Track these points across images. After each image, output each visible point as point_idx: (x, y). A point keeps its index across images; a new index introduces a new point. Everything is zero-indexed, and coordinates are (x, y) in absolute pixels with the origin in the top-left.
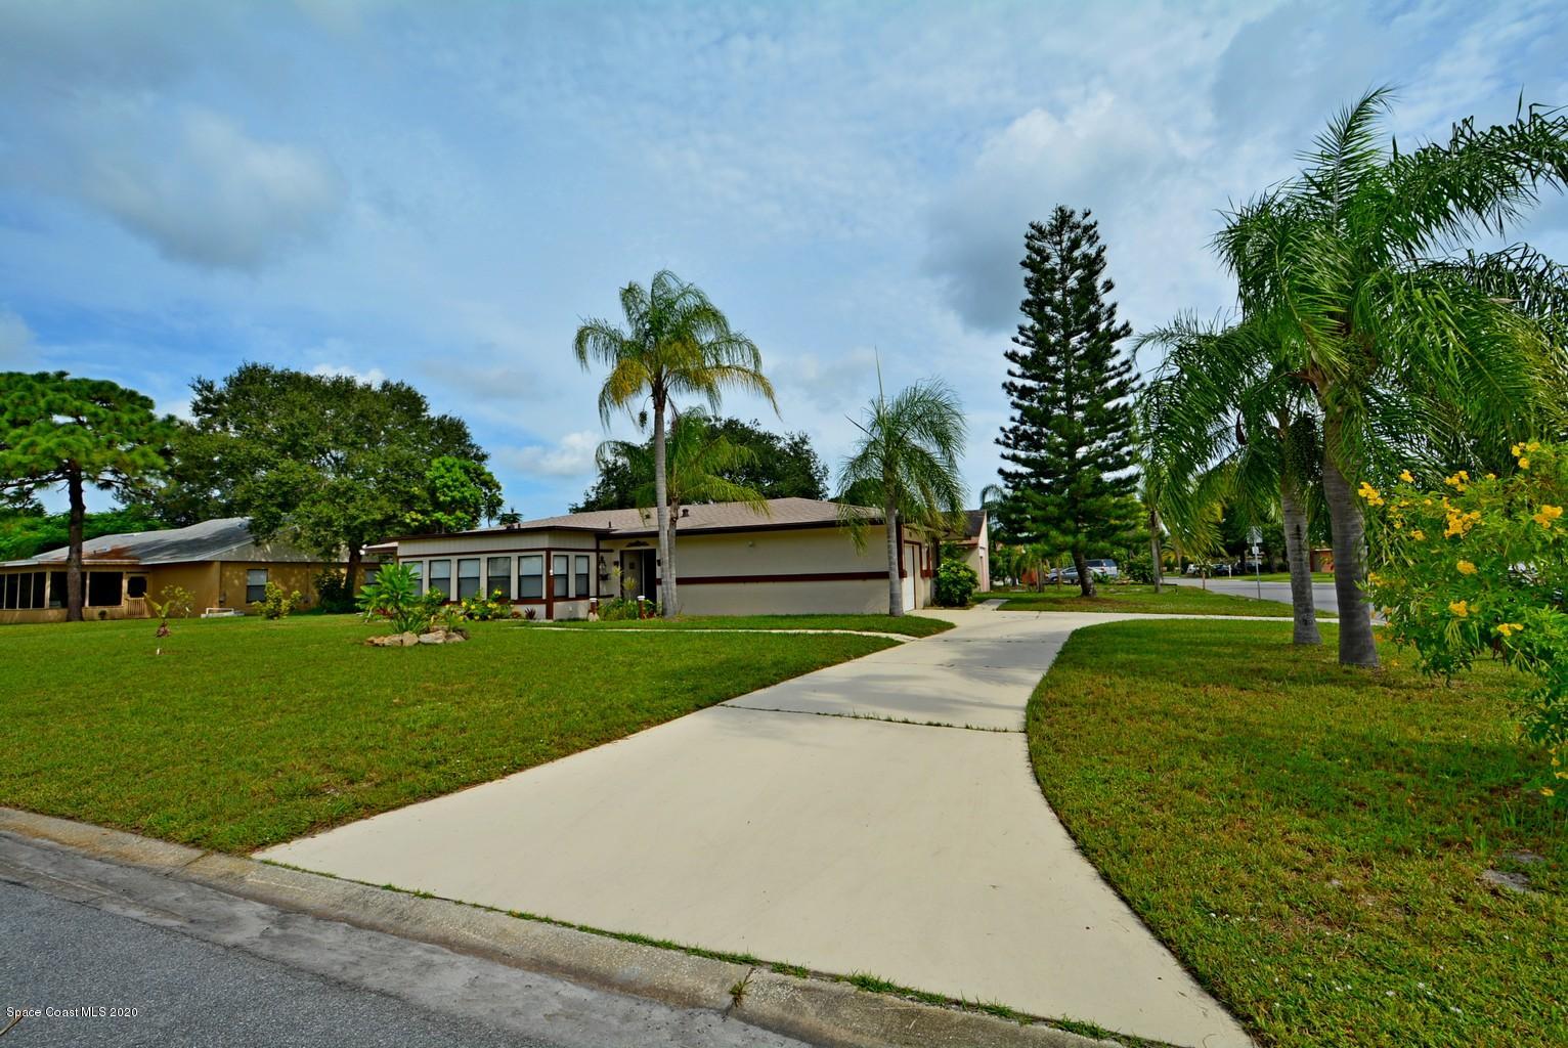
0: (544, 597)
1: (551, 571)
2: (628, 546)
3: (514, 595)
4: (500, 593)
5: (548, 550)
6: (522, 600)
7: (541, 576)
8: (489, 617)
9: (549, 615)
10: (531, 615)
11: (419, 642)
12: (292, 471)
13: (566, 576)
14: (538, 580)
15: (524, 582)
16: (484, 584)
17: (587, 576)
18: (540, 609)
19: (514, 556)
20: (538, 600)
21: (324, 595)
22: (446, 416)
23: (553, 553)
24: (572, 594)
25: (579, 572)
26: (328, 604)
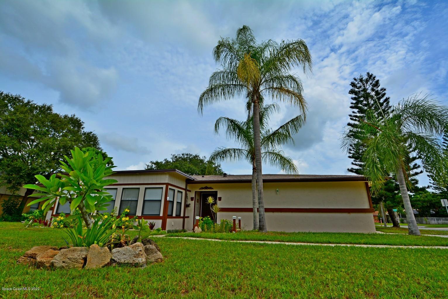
0: (161, 215)
1: (168, 198)
2: (200, 189)
3: (139, 214)
4: (128, 211)
5: (167, 184)
6: (144, 216)
7: (160, 201)
8: (123, 227)
9: (164, 226)
10: (152, 226)
11: (112, 261)
12: (6, 142)
13: (173, 202)
14: (158, 203)
15: (146, 204)
16: (117, 204)
17: (181, 203)
18: (158, 223)
19: (142, 188)
20: (157, 217)
21: (6, 211)
22: (91, 133)
23: (170, 187)
24: (174, 215)
25: (178, 201)
26: (6, 216)
